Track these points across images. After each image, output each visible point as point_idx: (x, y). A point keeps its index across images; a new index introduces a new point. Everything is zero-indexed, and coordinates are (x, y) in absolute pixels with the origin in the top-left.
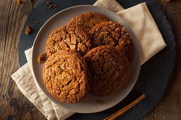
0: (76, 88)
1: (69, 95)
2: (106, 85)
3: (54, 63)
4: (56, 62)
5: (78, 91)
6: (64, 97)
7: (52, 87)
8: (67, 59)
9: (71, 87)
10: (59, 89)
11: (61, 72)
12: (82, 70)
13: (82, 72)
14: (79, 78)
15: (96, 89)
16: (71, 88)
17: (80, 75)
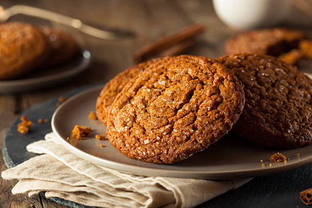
0: (210, 96)
1: (199, 119)
2: (283, 109)
3: (136, 90)
4: (142, 86)
5: (219, 99)
6: (187, 128)
7: (144, 133)
8: (166, 70)
9: (197, 100)
10: (167, 120)
11: (160, 93)
12: (212, 63)
13: (214, 65)
14: (211, 77)
15: (262, 117)
16: (199, 102)
17: (211, 71)
